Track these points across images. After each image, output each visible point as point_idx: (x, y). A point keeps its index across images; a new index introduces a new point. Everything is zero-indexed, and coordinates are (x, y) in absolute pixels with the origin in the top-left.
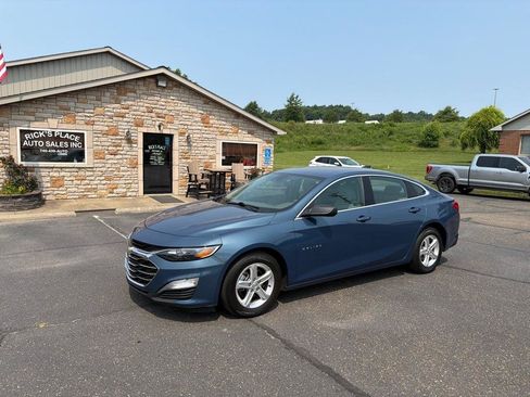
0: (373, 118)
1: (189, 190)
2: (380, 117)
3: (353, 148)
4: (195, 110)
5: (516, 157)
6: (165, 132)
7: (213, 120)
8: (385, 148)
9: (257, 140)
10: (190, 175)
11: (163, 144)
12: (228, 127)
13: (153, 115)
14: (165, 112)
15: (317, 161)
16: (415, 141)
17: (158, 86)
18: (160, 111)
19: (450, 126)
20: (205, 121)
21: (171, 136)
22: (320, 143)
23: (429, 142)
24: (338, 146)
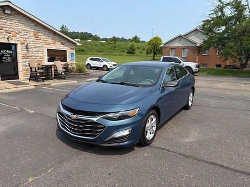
0: (103, 40)
1: (31, 77)
2: (106, 39)
3: (99, 53)
4: (29, 29)
5: (177, 57)
6: (12, 42)
7: (41, 36)
8: (113, 54)
9: (67, 48)
10: (31, 68)
11: (10, 49)
12: (50, 40)
13: (3, 31)
14: (11, 30)
15: (90, 60)
16: (125, 51)
17: (5, 13)
18: (7, 29)
19: (139, 45)
20: (36, 36)
21: (16, 45)
22: (82, 51)
23: (131, 52)
24: (92, 53)
